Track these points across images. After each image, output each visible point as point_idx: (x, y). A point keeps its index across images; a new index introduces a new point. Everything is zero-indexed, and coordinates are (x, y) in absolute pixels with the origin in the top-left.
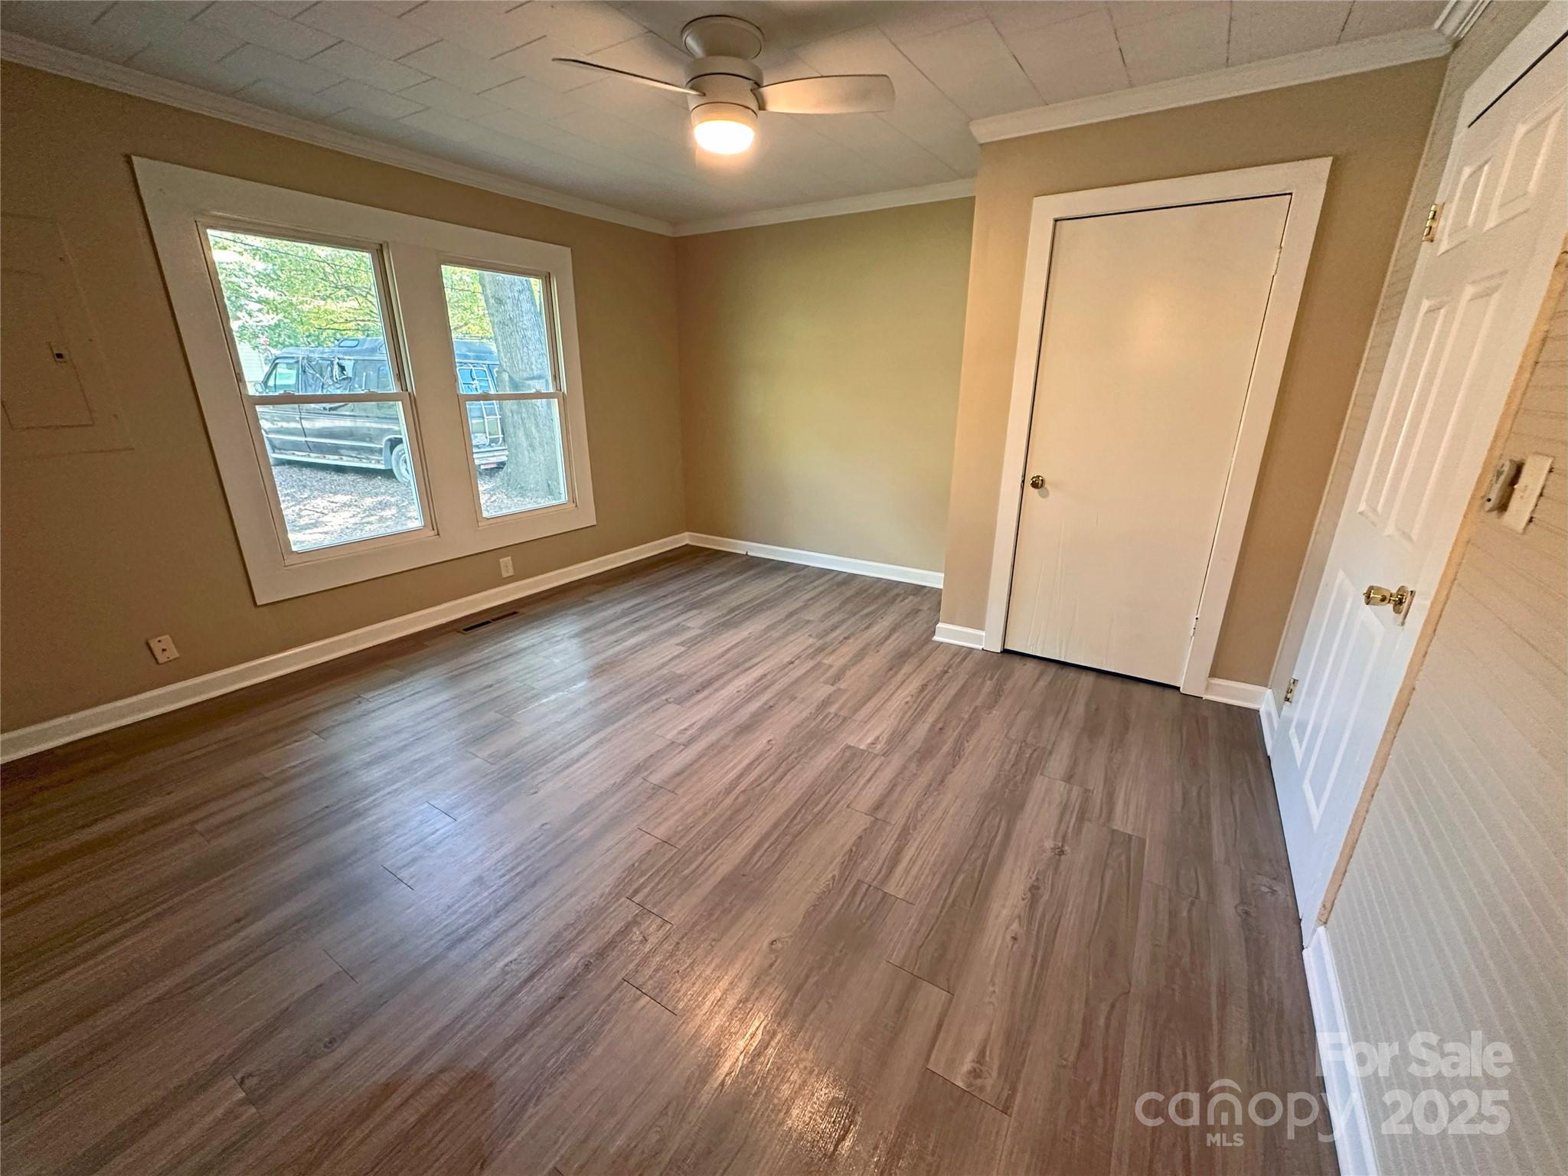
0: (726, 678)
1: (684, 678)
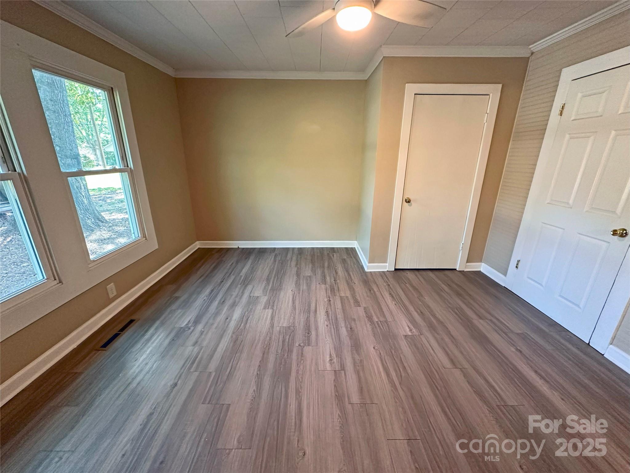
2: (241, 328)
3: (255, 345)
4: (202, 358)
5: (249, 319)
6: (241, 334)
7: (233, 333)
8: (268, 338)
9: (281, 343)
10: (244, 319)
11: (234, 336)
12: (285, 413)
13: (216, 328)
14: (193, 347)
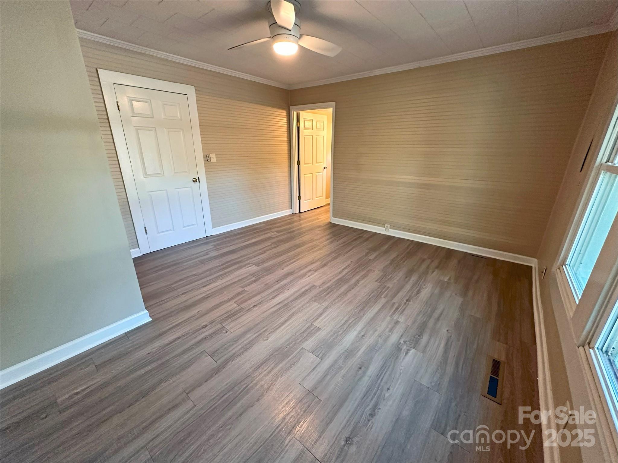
0: (292, 298)
1: (313, 299)
2: (353, 319)
3: (349, 301)
4: (390, 309)
5: (341, 325)
6: (355, 313)
7: (361, 317)
8: (336, 301)
9: (330, 294)
10: (346, 327)
11: (362, 314)
12: (351, 270)
13: (376, 330)
14: (398, 320)
